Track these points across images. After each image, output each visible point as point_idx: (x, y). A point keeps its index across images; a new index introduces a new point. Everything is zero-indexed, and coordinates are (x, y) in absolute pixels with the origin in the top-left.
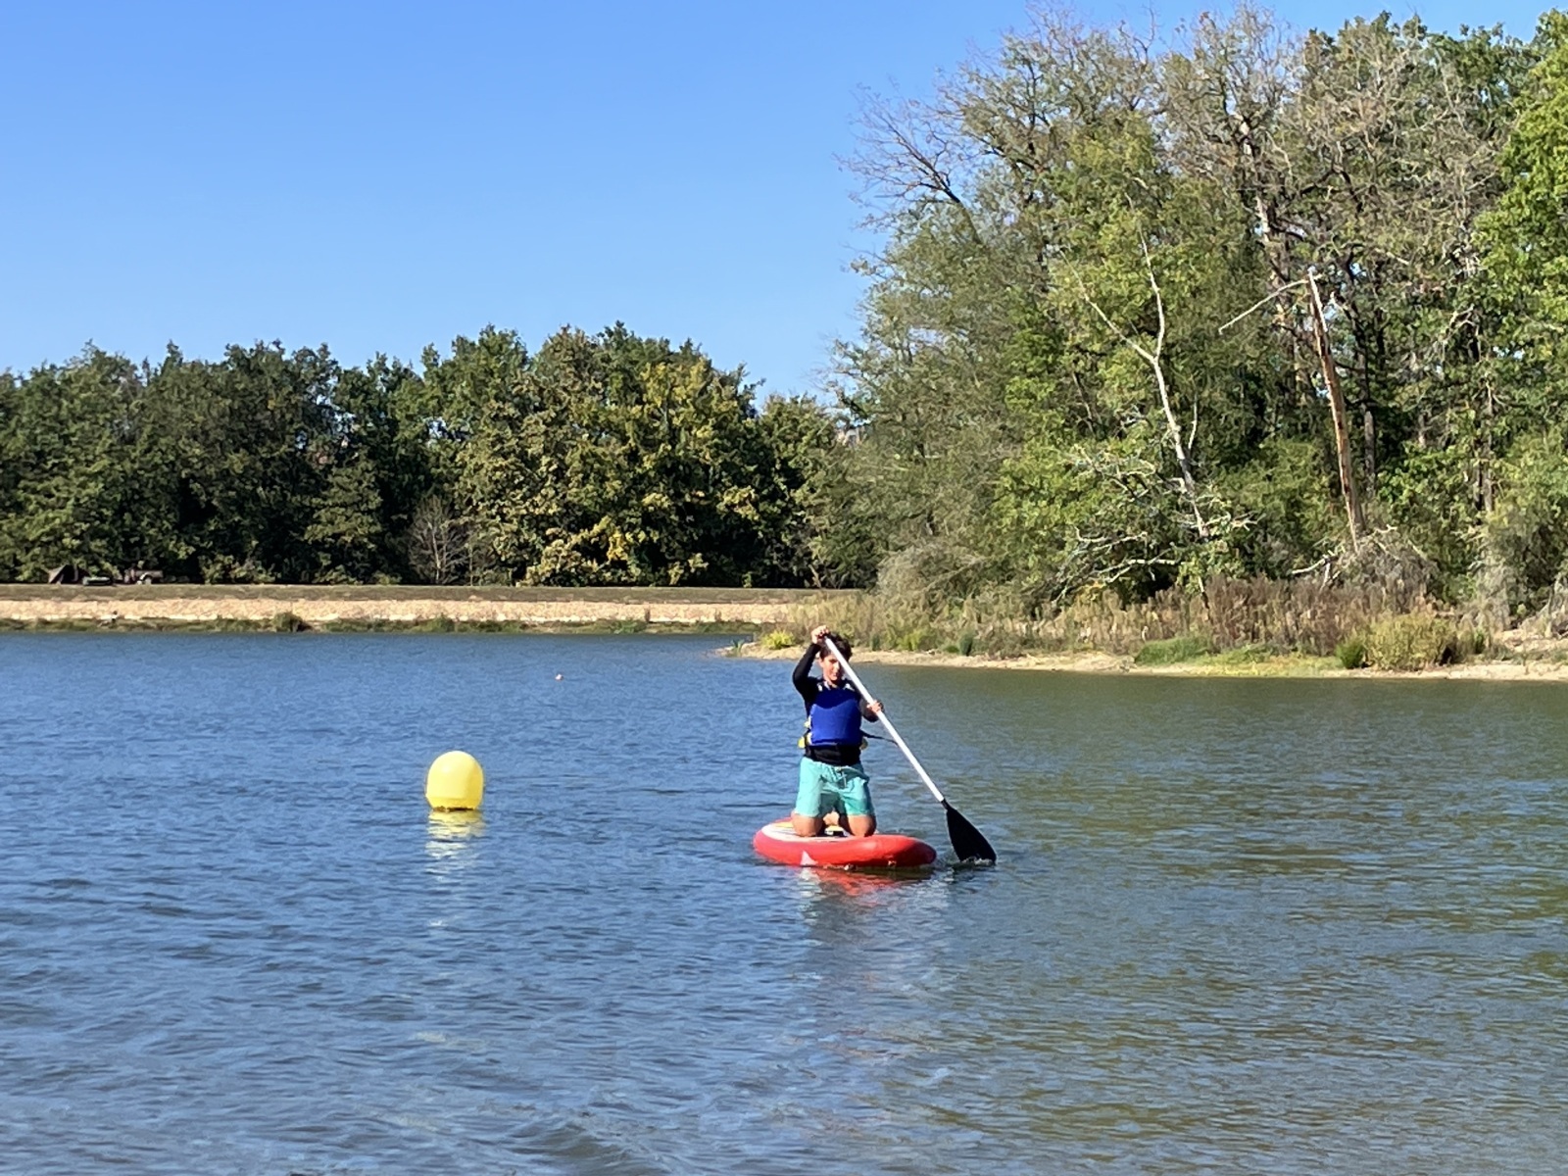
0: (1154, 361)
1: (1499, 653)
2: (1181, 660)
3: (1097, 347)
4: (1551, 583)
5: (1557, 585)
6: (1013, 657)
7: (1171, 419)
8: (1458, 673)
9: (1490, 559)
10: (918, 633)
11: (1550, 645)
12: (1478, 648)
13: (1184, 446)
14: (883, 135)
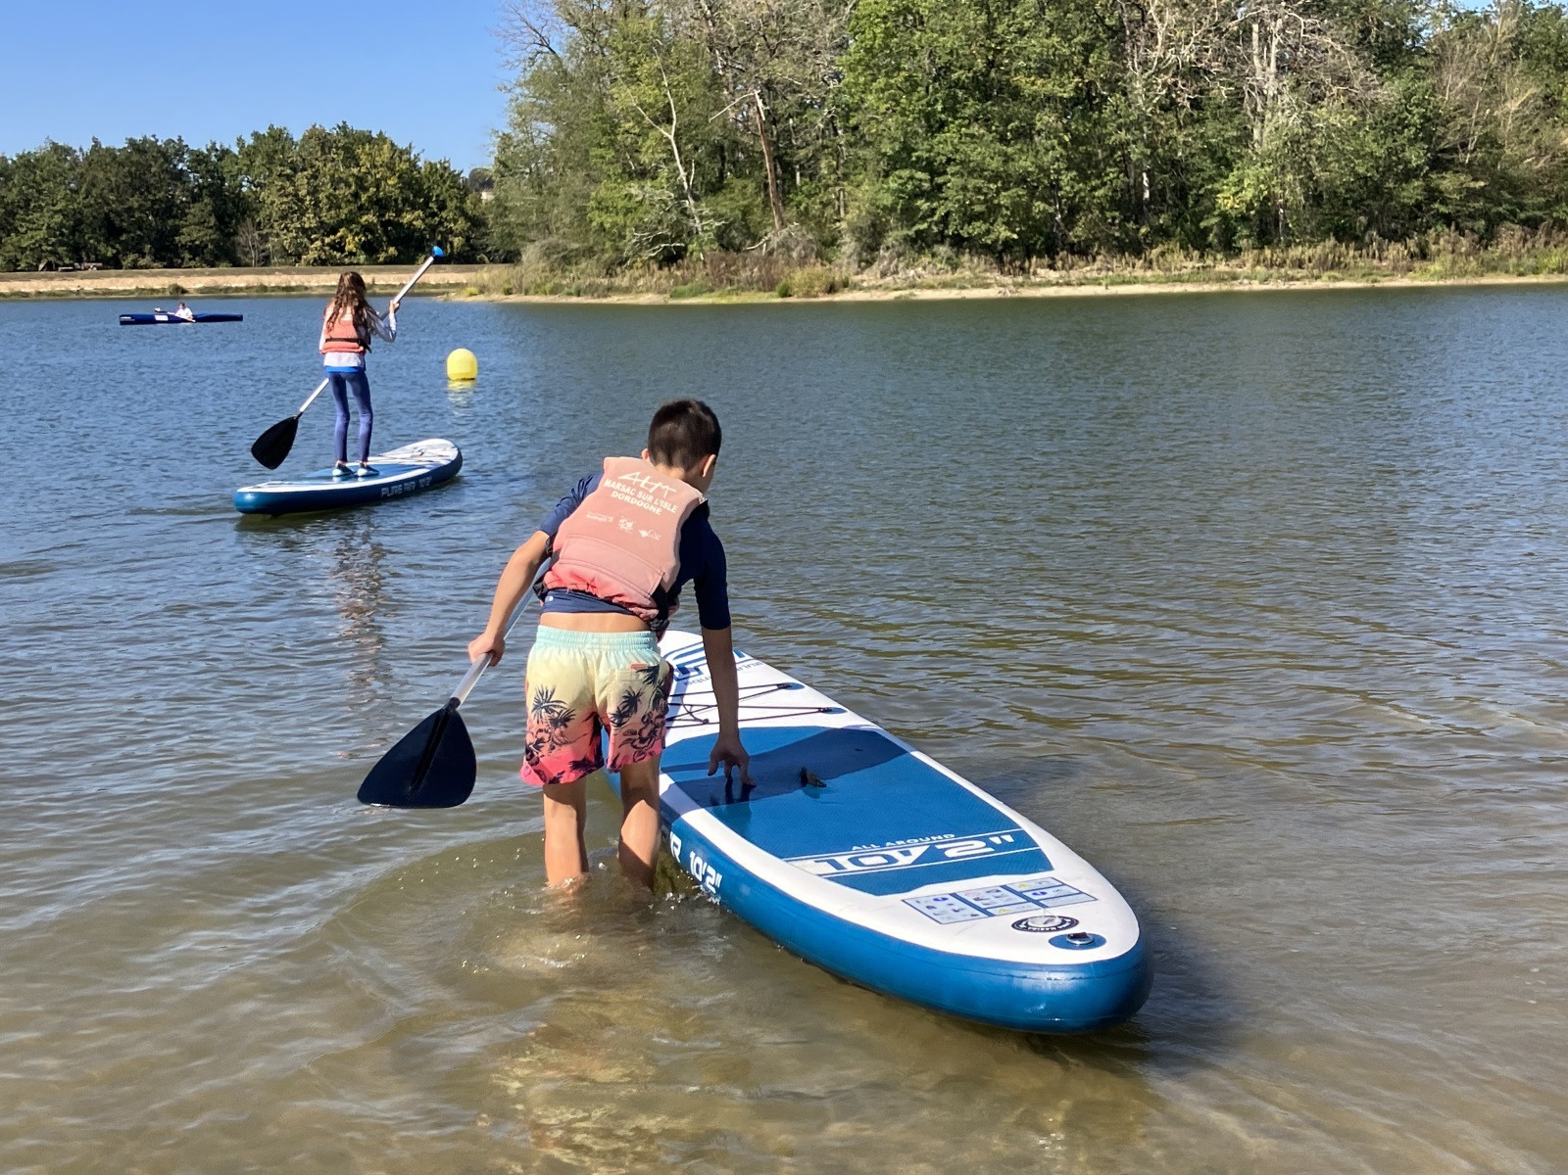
0: (671, 137)
1: (856, 287)
2: (695, 295)
3: (637, 131)
4: (878, 250)
5: (882, 252)
6: (605, 296)
7: (681, 169)
8: (838, 298)
9: (847, 238)
10: (549, 286)
11: (881, 282)
12: (845, 284)
13: (688, 181)
14: (513, 17)
